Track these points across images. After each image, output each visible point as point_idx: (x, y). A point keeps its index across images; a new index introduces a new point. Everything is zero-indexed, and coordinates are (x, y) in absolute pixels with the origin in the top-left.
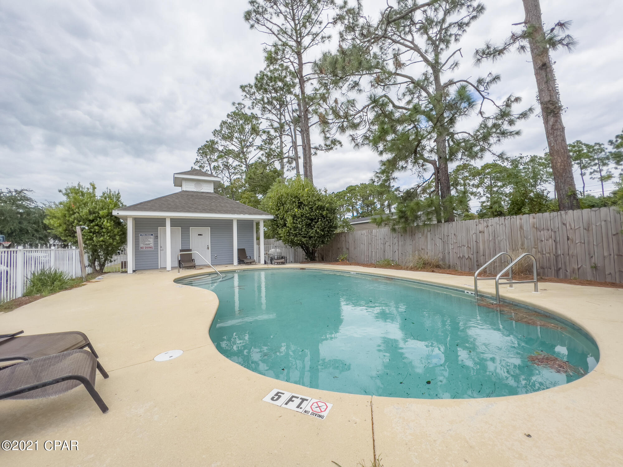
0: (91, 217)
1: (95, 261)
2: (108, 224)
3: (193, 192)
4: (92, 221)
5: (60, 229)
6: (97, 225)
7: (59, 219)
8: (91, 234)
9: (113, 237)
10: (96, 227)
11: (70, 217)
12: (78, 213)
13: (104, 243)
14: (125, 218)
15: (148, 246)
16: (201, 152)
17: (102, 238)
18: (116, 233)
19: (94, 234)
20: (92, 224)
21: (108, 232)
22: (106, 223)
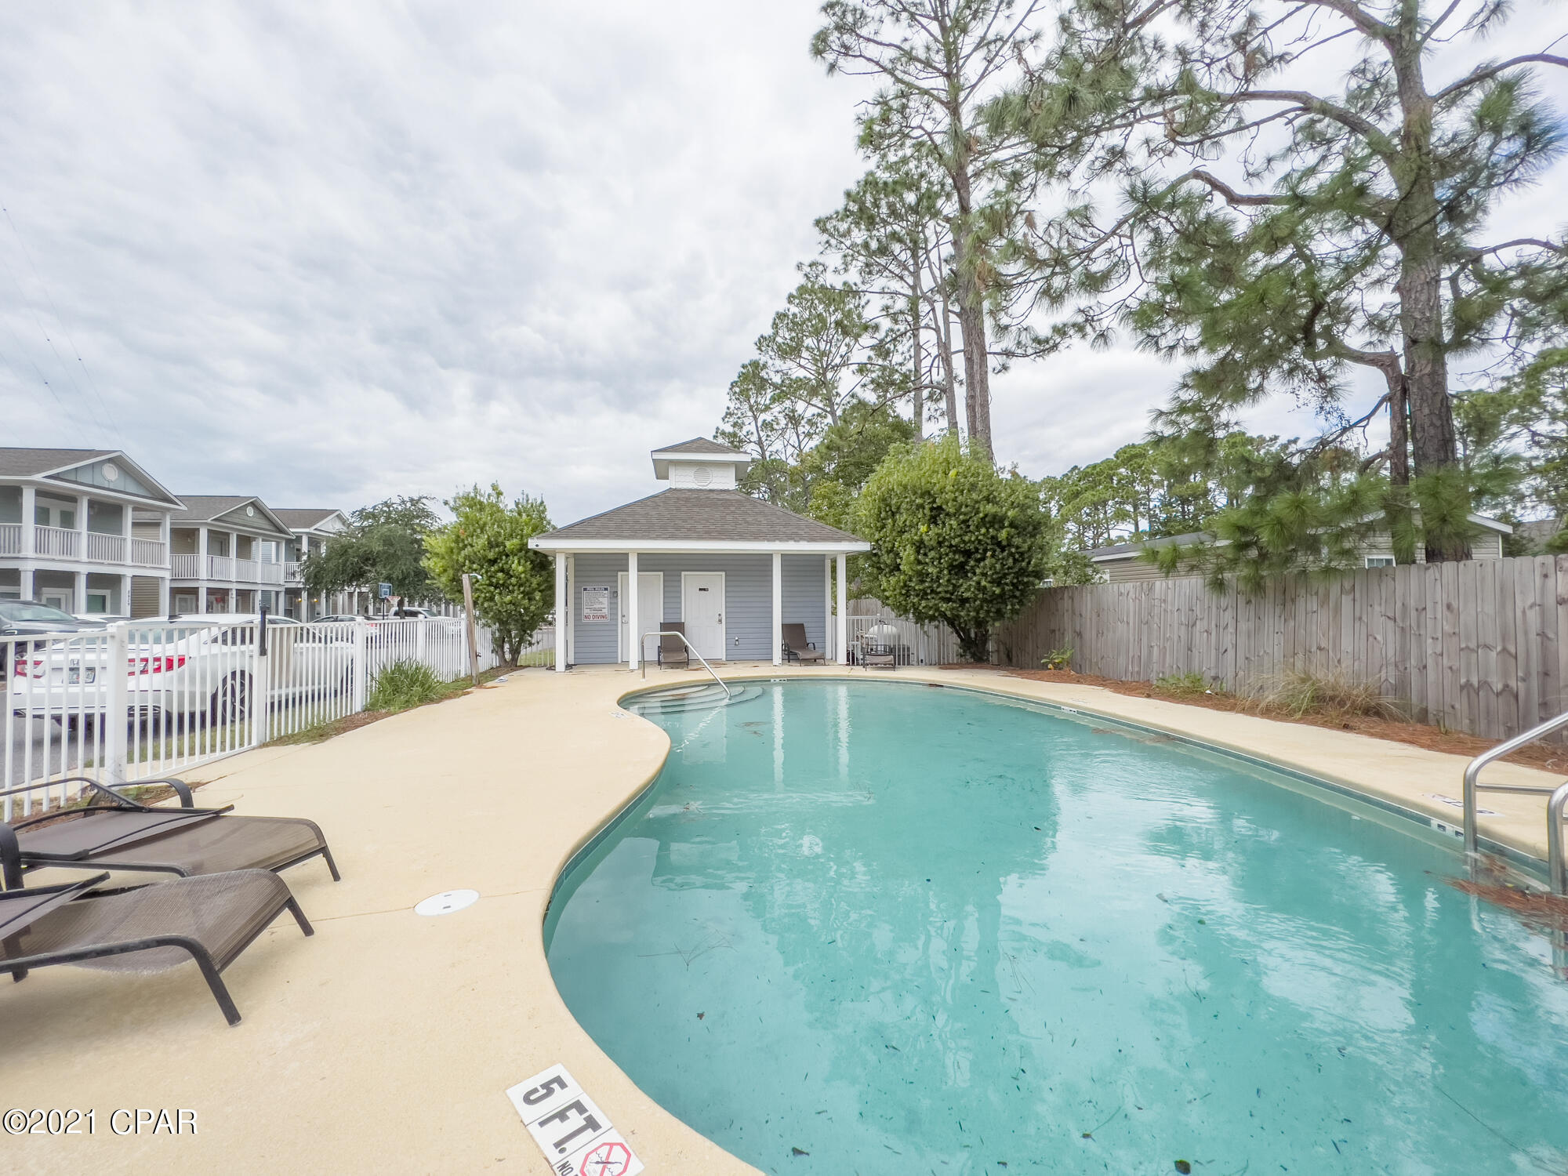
0: (491, 555)
1: (504, 641)
2: (521, 569)
3: (690, 490)
4: (493, 562)
5: (444, 579)
6: (502, 570)
7: (443, 558)
8: (492, 589)
9: (528, 595)
10: (500, 575)
11: (459, 553)
12: (472, 546)
13: (513, 607)
14: (554, 552)
15: (599, 613)
16: (737, 390)
17: (509, 598)
18: (534, 585)
19: (496, 588)
20: (493, 569)
21: (521, 585)
22: (517, 567)
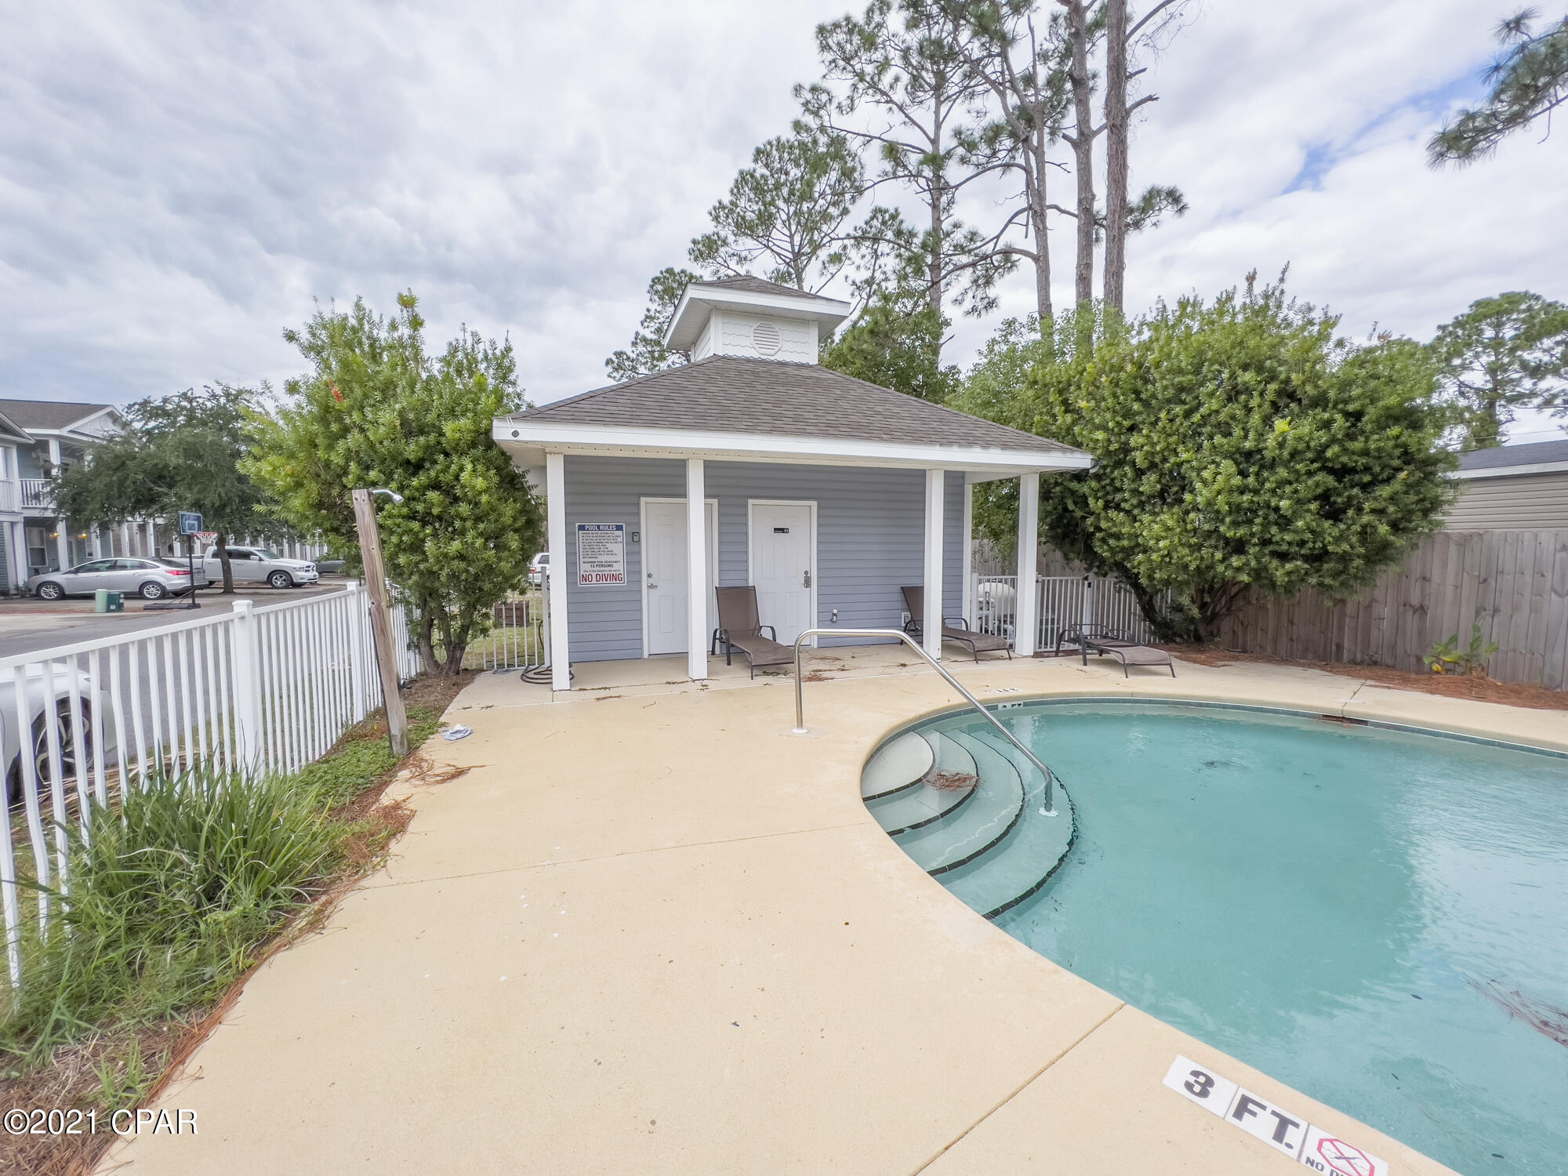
0: (412, 450)
1: (431, 625)
2: (480, 483)
3: (748, 360)
4: (415, 467)
5: (297, 502)
6: (435, 486)
7: (292, 456)
8: (415, 525)
9: (495, 537)
10: (433, 496)
11: (330, 447)
12: (362, 430)
13: (463, 565)
14: (543, 451)
15: (607, 571)
17: (456, 545)
18: (507, 520)
19: (424, 524)
20: (415, 482)
21: (478, 519)
22: (474, 479)
